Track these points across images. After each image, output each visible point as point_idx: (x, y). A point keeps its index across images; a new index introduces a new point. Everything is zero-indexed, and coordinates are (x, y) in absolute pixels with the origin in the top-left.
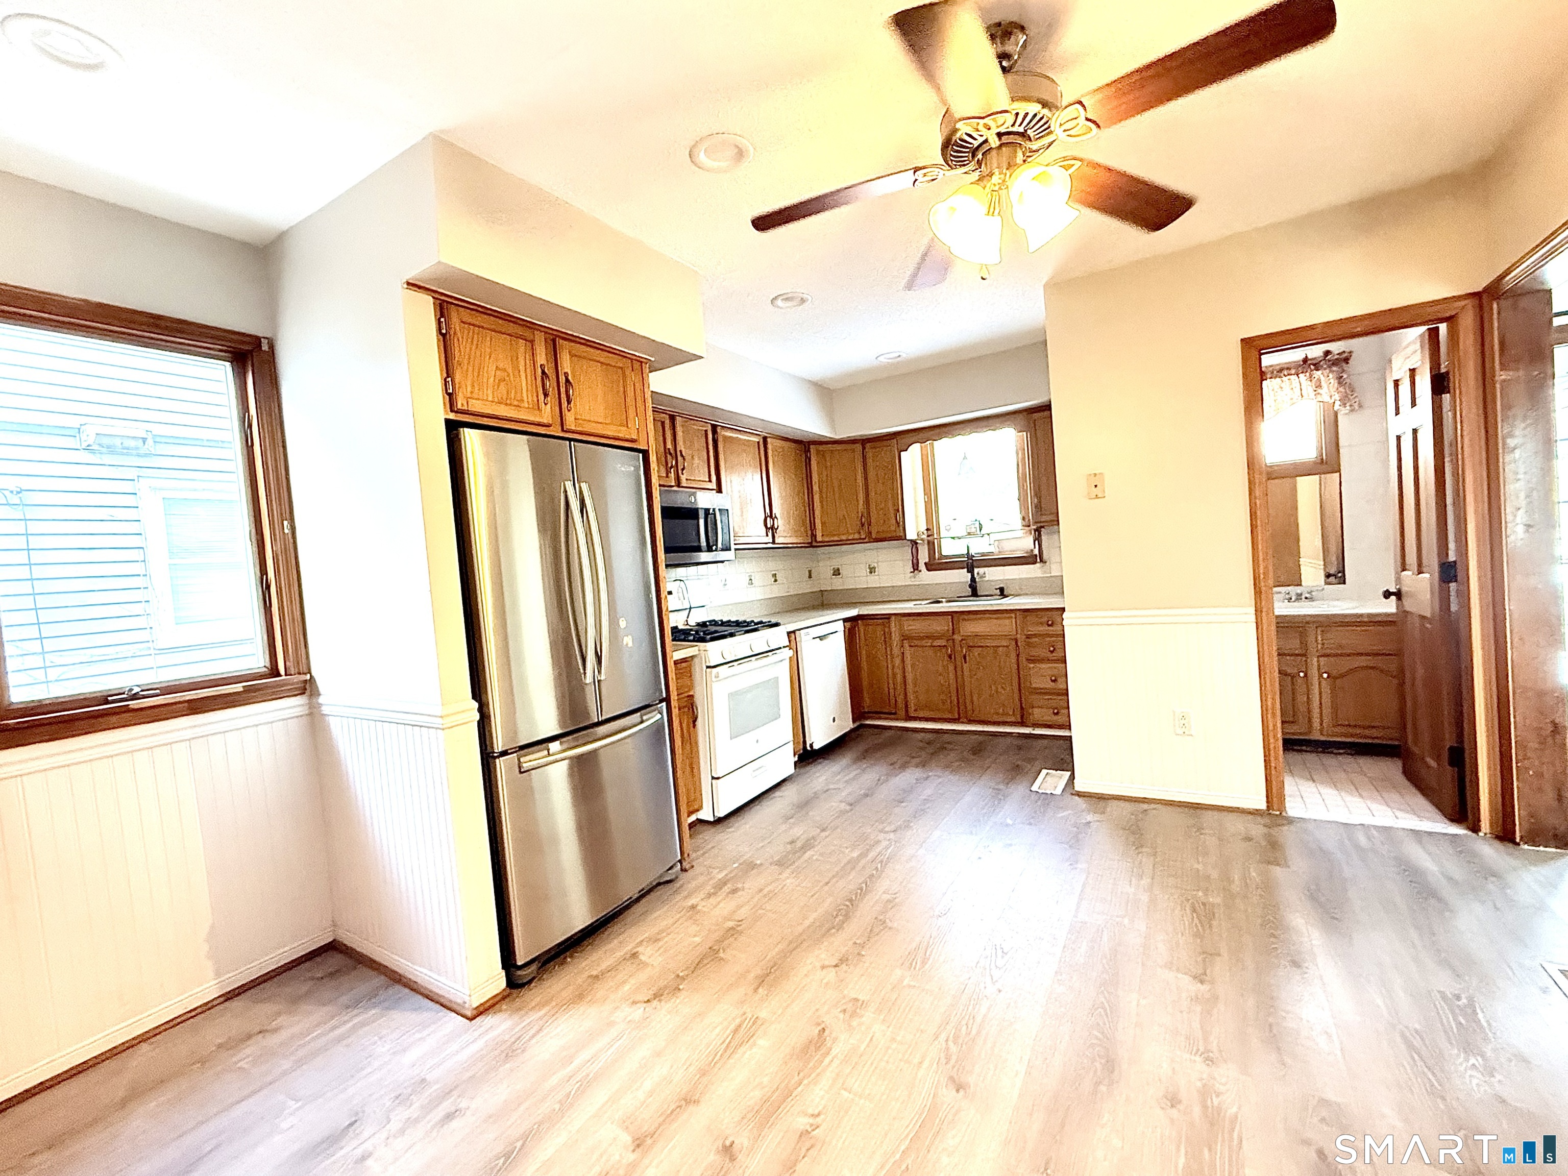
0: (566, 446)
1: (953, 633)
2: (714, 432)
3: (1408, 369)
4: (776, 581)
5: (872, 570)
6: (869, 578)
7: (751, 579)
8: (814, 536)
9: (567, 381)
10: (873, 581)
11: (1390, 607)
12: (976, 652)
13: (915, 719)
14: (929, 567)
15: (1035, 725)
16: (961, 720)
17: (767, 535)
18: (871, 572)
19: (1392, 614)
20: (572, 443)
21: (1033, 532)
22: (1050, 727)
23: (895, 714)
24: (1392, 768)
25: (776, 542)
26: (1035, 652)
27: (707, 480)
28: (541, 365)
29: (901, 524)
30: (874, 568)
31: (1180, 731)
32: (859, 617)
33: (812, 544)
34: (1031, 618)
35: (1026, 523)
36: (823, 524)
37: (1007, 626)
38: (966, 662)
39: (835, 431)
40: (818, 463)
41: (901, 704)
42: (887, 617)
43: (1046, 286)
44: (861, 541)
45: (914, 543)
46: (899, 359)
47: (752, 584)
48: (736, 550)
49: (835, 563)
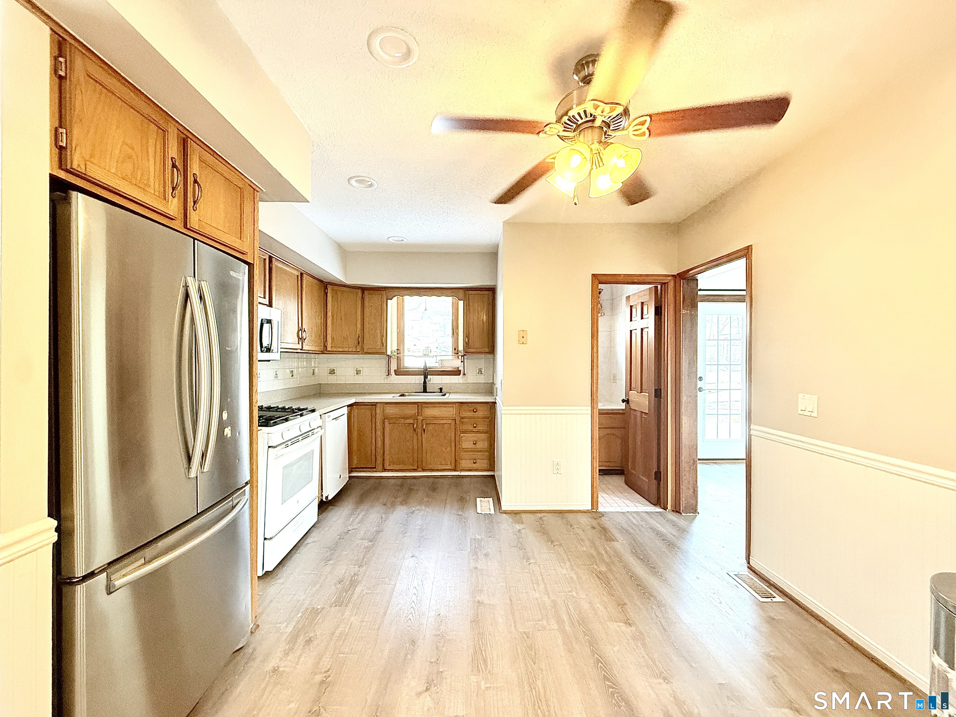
0: (191, 242)
1: (418, 415)
2: (270, 262)
3: (640, 301)
4: (292, 376)
5: (358, 372)
6: (355, 377)
7: (277, 374)
8: (325, 347)
9: (195, 181)
10: (359, 380)
11: (623, 406)
12: (431, 427)
13: (389, 470)
14: (397, 373)
15: (461, 471)
16: (418, 470)
17: (299, 343)
18: (357, 374)
19: (623, 410)
20: (196, 241)
21: (460, 357)
22: (470, 470)
23: (375, 468)
24: (618, 481)
25: (304, 349)
26: (465, 427)
27: (263, 297)
28: (172, 158)
29: (384, 344)
30: (360, 371)
31: (556, 472)
32: (356, 404)
33: (324, 351)
34: (465, 407)
35: (456, 352)
36: (333, 339)
37: (451, 412)
38: (424, 434)
39: (346, 279)
40: (332, 297)
41: (379, 460)
42: (374, 405)
43: (505, 222)
44: (356, 353)
45: (389, 357)
46: (402, 242)
47: (277, 377)
48: (281, 352)
49: (332, 366)
